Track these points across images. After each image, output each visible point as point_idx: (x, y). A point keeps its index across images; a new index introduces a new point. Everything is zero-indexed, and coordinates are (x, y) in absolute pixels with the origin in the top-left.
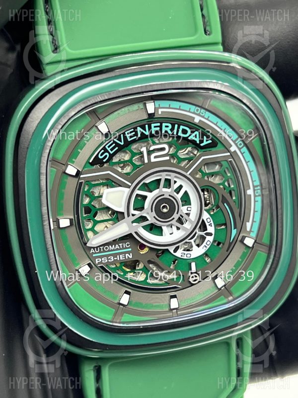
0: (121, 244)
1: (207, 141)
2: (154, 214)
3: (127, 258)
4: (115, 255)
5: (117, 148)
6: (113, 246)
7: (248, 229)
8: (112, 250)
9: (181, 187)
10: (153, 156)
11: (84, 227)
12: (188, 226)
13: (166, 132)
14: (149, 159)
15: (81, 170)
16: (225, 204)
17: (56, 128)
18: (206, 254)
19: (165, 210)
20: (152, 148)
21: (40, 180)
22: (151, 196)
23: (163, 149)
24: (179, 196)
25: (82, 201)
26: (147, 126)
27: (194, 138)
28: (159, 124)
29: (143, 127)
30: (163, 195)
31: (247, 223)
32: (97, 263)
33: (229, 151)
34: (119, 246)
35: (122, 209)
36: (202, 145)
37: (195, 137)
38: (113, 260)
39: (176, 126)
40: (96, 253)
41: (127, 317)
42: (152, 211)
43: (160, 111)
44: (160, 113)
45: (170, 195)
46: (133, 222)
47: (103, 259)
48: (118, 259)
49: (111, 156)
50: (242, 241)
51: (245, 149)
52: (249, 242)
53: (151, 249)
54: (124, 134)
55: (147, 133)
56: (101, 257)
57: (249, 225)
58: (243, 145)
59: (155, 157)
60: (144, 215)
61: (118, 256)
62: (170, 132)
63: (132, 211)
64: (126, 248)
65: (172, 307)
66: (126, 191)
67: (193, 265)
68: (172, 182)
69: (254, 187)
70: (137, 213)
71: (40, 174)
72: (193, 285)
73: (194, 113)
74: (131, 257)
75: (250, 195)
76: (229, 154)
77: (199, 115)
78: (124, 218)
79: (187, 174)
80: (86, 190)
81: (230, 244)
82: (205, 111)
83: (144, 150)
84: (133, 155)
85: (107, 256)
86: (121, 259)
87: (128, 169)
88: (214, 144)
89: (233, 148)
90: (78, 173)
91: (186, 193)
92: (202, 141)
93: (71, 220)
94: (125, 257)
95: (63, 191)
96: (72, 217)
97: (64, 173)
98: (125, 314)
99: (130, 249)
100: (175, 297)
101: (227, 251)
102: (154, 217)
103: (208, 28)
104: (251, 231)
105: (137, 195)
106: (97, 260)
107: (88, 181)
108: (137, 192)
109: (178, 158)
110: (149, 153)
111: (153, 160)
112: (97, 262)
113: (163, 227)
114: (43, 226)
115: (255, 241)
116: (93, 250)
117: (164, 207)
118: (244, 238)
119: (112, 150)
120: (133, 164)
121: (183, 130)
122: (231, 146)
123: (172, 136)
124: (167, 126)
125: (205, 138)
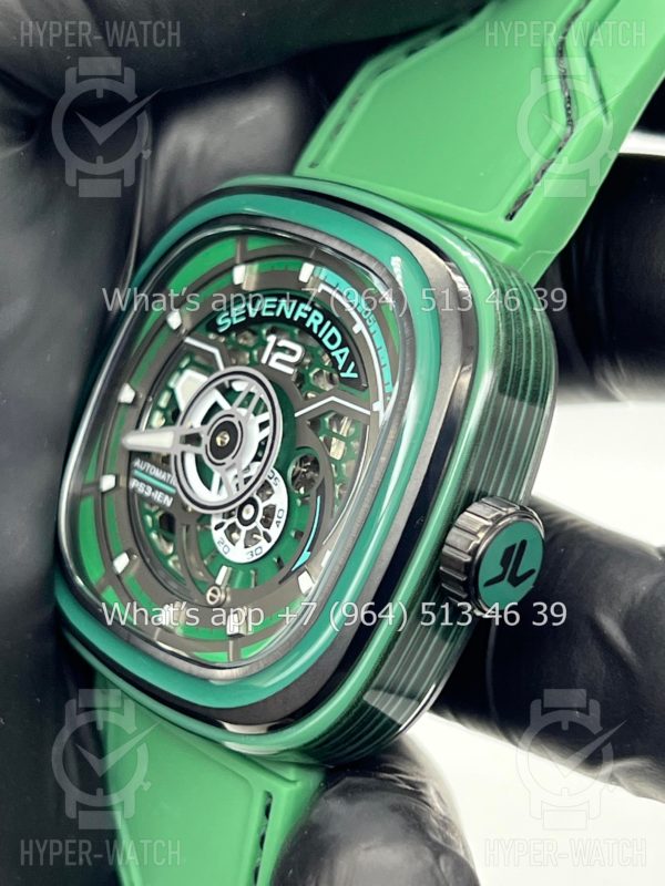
1: (352, 372)
3: (165, 502)
4: (154, 489)
6: (161, 472)
7: (323, 564)
10: (276, 356)
13: (312, 325)
14: (269, 359)
16: (319, 498)
20: (280, 344)
23: (293, 353)
27: (338, 358)
31: (328, 551)
32: (132, 486)
33: (370, 408)
34: (167, 477)
36: (343, 375)
37: (340, 356)
38: (150, 494)
39: (328, 323)
40: (139, 469)
42: (210, 434)
43: (316, 285)
44: (319, 290)
45: (239, 422)
46: (182, 438)
47: (141, 485)
48: (155, 497)
49: (232, 328)
52: (306, 582)
56: (140, 480)
57: (327, 556)
59: (279, 361)
61: (157, 492)
62: (315, 330)
67: (224, 571)
73: (360, 315)
74: (169, 504)
76: (368, 412)
77: (364, 321)
78: (177, 424)
81: (290, 573)
82: (375, 319)
83: (272, 340)
85: (147, 483)
86: (158, 499)
89: (378, 406)
92: (345, 369)
93: (137, 397)
94: (163, 500)
97: (165, 320)
99: (174, 491)
101: (280, 583)
106: (135, 481)
107: (192, 351)
110: (276, 348)
111: (273, 364)
116: (138, 463)
120: (251, 358)
121: (334, 335)
122: (377, 400)
123: (315, 336)
124: (317, 318)
125: (352, 365)
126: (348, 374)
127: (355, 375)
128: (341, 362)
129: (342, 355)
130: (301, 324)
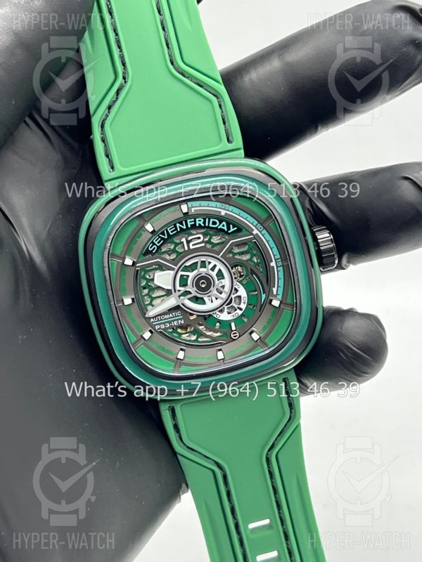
0: (174, 313)
1: (233, 228)
2: (195, 288)
3: (180, 323)
4: (170, 322)
7: (275, 293)
9: (215, 266)
10: (191, 244)
11: (144, 303)
12: (224, 296)
13: (200, 224)
14: (188, 247)
15: (135, 261)
16: (254, 275)
18: (242, 315)
19: (203, 286)
20: (190, 238)
21: (104, 272)
22: (192, 275)
23: (199, 238)
24: (214, 274)
25: (140, 284)
26: (184, 222)
29: (181, 223)
30: (201, 274)
31: (273, 288)
33: (252, 234)
35: (170, 287)
38: (169, 326)
40: (155, 322)
41: (183, 368)
42: (193, 287)
43: (193, 210)
44: (193, 211)
45: (206, 274)
46: (179, 296)
47: (161, 326)
48: (173, 325)
49: (159, 248)
50: (270, 303)
51: (264, 232)
52: (276, 303)
53: (198, 315)
54: (167, 230)
55: (185, 227)
56: (160, 324)
57: (275, 290)
58: (262, 228)
59: (193, 245)
60: (188, 290)
61: (173, 323)
62: (203, 225)
63: (178, 287)
64: (178, 316)
65: (219, 358)
66: (172, 273)
67: (233, 324)
68: (207, 263)
69: (276, 260)
70: (182, 289)
71: (104, 267)
72: (235, 340)
73: (220, 208)
74: (183, 322)
75: (273, 267)
76: (252, 236)
77: (224, 209)
78: (172, 293)
79: (219, 257)
80: (142, 275)
81: (262, 306)
82: (228, 206)
83: (184, 240)
84: (176, 244)
85: (164, 323)
86: (175, 324)
87: (173, 256)
88: (239, 230)
89: (255, 232)
90: (134, 263)
91: (220, 270)
92: (229, 229)
93: (133, 299)
94: (178, 323)
96: (133, 296)
97: (123, 264)
98: (182, 366)
99: (181, 317)
100: (220, 350)
101: (260, 311)
102: (196, 291)
103: (230, 138)
104: (277, 294)
105: (182, 276)
107: (143, 268)
108: (181, 273)
109: (212, 243)
110: (188, 242)
111: (191, 247)
112: (157, 328)
113: (204, 298)
114: (110, 305)
115: (281, 302)
116: (152, 320)
117: (202, 283)
118: (271, 300)
119: (158, 243)
120: (177, 252)
122: (253, 230)
123: (205, 227)
124: (200, 221)
125: (231, 226)
126: (232, 230)
127: (236, 228)
128: (225, 228)
130: (194, 227)
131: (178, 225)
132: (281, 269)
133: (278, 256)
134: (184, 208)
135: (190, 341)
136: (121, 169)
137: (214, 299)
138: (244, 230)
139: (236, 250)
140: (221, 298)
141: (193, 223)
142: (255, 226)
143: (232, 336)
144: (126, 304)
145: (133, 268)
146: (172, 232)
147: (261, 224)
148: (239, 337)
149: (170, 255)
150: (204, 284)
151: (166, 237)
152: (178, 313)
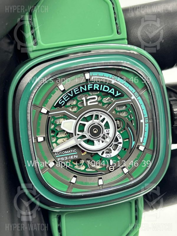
0: (71, 150)
1: (118, 93)
2: (89, 134)
3: (75, 157)
4: (68, 156)
5: (69, 98)
6: (67, 151)
7: (141, 141)
8: (66, 154)
9: (104, 119)
10: (89, 102)
11: (51, 141)
12: (108, 140)
13: (96, 88)
14: (87, 104)
15: (49, 111)
16: (129, 128)
17: (36, 88)
18: (118, 155)
19: (95, 132)
20: (88, 98)
21: (27, 117)
22: (88, 124)
23: (94, 98)
24: (103, 124)
25: (50, 127)
26: (85, 86)
28: (92, 85)
29: (83, 86)
30: (95, 124)
31: (141, 138)
32: (58, 160)
34: (71, 151)
35: (72, 131)
36: (116, 96)
38: (67, 159)
39: (102, 85)
40: (58, 155)
41: (74, 190)
42: (88, 133)
45: (98, 124)
46: (78, 138)
47: (61, 158)
48: (70, 158)
49: (66, 103)
50: (138, 148)
51: (139, 98)
52: (142, 148)
53: (87, 153)
54: (73, 90)
55: (86, 90)
57: (141, 139)
58: (138, 95)
60: (84, 134)
61: (70, 157)
62: (98, 89)
63: (78, 133)
64: (74, 152)
65: (99, 184)
66: (74, 122)
67: (111, 161)
68: (99, 116)
69: (144, 118)
70: (81, 134)
71: (27, 113)
72: (111, 172)
73: (111, 78)
74: (77, 157)
75: (142, 123)
76: (130, 100)
77: (114, 79)
78: (73, 136)
79: (107, 112)
80: (52, 121)
81: (131, 149)
82: (117, 77)
83: (84, 99)
84: (78, 101)
85: (64, 157)
86: (72, 158)
87: (75, 109)
88: (122, 95)
91: (107, 122)
93: (44, 138)
94: (74, 157)
95: (40, 121)
96: (45, 136)
97: (40, 112)
98: (74, 188)
99: (77, 153)
100: (101, 178)
101: (130, 153)
102: (90, 136)
103: (119, 31)
104: (143, 142)
105: (80, 124)
106: (58, 159)
107: (53, 116)
108: (80, 122)
109: (103, 103)
110: (87, 100)
111: (89, 104)
113: (94, 141)
114: (29, 141)
115: (145, 148)
116: (56, 154)
117: (95, 130)
118: (139, 146)
119: (66, 99)
120: (78, 107)
121: (105, 87)
122: (132, 96)
123: (99, 91)
125: (117, 92)
126: (117, 94)
127: (120, 94)
128: (113, 93)
129: (112, 91)
130: (92, 90)
131: (81, 87)
132: (147, 125)
133: (146, 116)
134: (87, 76)
135: (80, 170)
136: (42, 44)
137: (101, 142)
138: (125, 96)
139: (119, 109)
140: (106, 142)
141: (92, 87)
142: (133, 94)
143: (110, 169)
144: (39, 141)
145: (47, 115)
146: (76, 92)
147: (138, 93)
148: (115, 170)
149: (72, 108)
150: (96, 131)
151: (72, 96)
152: (75, 150)
